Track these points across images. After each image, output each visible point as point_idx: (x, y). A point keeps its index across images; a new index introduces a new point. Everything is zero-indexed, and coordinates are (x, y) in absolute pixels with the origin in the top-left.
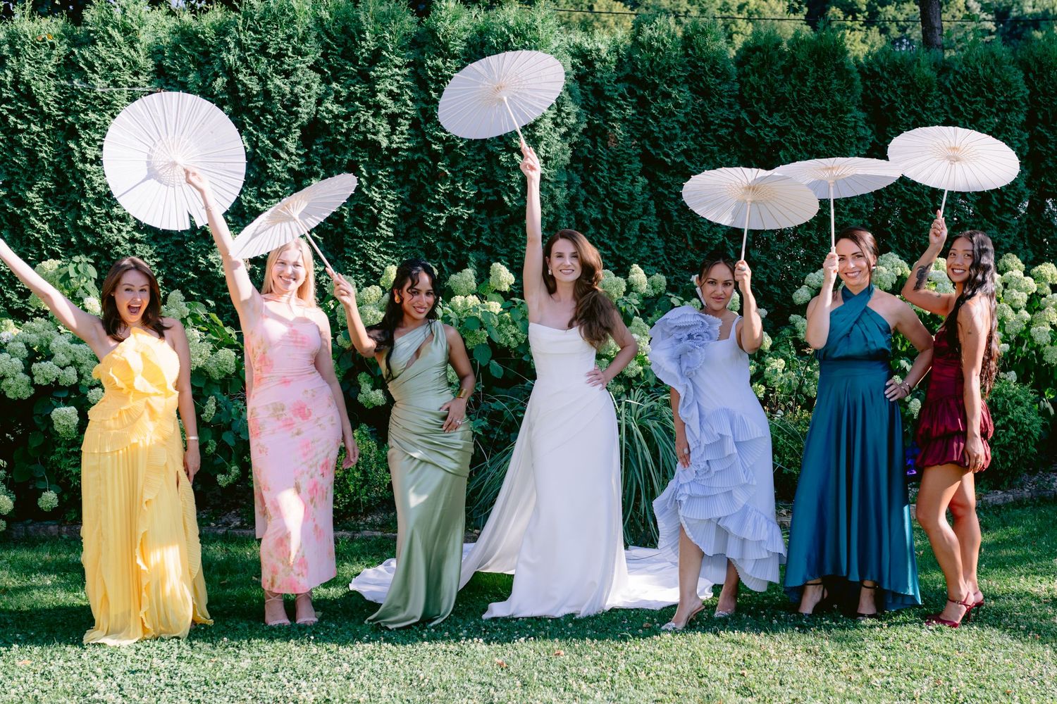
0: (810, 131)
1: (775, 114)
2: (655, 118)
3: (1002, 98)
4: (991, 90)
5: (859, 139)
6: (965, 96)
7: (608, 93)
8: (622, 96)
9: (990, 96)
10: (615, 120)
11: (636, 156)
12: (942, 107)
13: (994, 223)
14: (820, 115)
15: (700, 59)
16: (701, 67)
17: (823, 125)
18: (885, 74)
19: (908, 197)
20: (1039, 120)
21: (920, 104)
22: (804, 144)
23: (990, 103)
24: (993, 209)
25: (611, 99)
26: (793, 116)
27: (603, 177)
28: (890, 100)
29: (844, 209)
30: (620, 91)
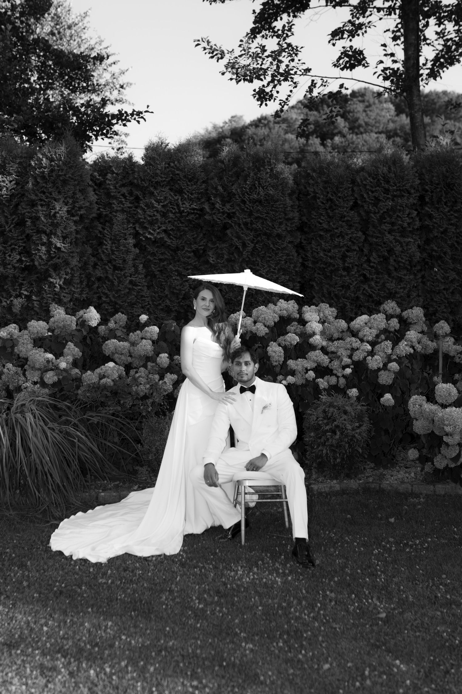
0: (250, 214)
1: (227, 204)
2: (143, 209)
3: (395, 188)
4: (388, 182)
5: (288, 219)
6: (368, 187)
7: (112, 194)
8: (123, 195)
9: (386, 186)
10: (117, 211)
11: (130, 234)
12: (352, 195)
13: (393, 278)
14: (257, 203)
15: (178, 169)
16: (178, 174)
17: (259, 210)
18: (314, 174)
19: (324, 260)
20: (428, 203)
21: (335, 193)
22: (246, 224)
23: (387, 191)
24: (391, 268)
25: (115, 198)
26: (239, 205)
27: (107, 249)
28: (314, 192)
29: (275, 269)
30: (122, 193)
